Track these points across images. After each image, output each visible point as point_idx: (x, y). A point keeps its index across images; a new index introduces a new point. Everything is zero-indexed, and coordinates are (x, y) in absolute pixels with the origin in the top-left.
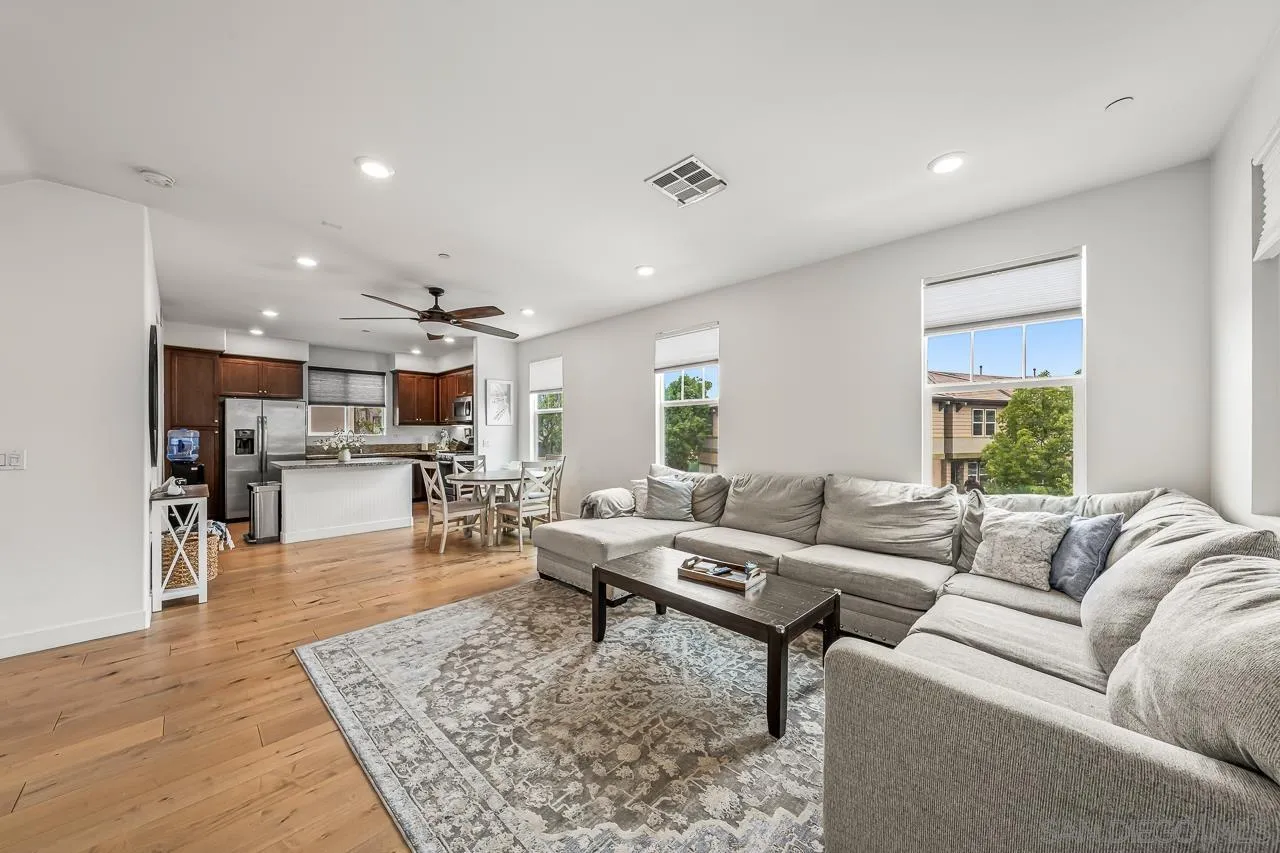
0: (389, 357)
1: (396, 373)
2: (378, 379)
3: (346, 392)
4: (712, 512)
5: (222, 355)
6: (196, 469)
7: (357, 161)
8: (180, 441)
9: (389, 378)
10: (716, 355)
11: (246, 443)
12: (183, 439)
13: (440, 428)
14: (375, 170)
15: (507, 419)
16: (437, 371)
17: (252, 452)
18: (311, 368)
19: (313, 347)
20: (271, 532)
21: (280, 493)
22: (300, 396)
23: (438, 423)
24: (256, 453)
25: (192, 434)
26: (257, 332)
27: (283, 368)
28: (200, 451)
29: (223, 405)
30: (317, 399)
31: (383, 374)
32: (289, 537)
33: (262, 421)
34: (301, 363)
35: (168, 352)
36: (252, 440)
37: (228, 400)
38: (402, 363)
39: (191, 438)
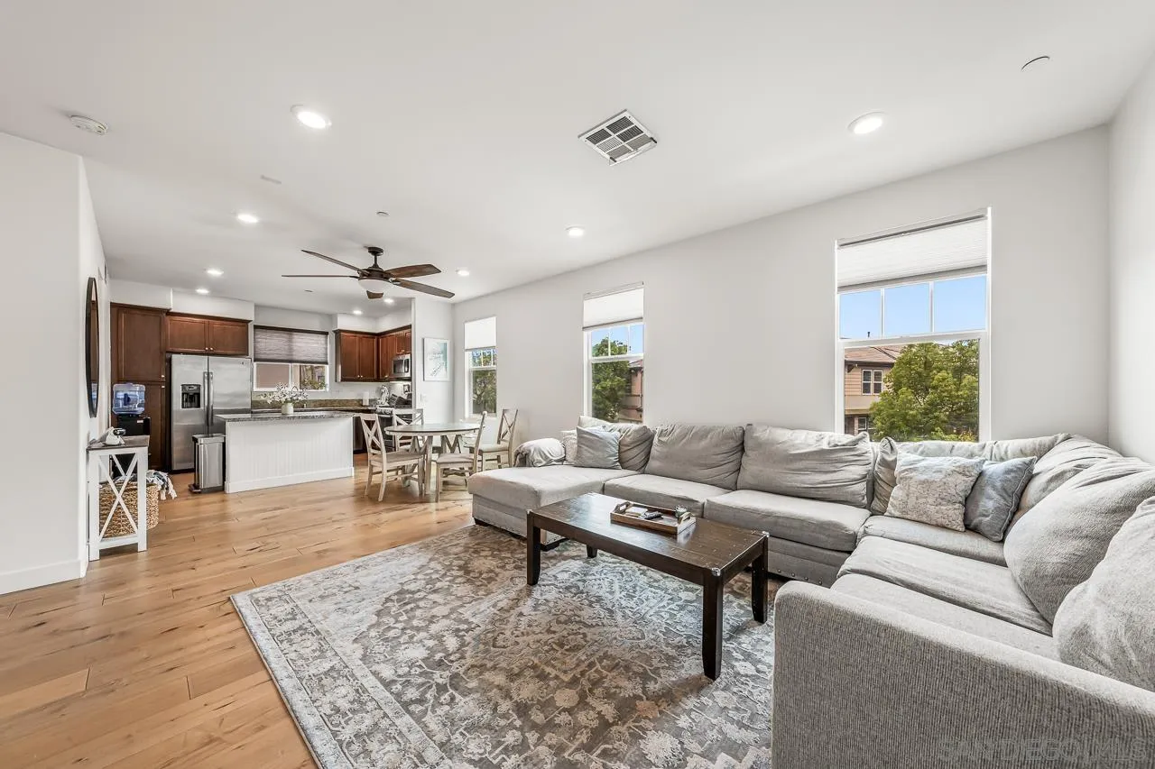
0: (332, 317)
1: (338, 332)
2: (322, 338)
3: (291, 349)
4: (638, 460)
5: (168, 313)
6: (142, 421)
7: (293, 109)
8: (126, 395)
9: (332, 337)
10: (640, 313)
11: (192, 398)
12: (128, 393)
13: (380, 384)
14: (312, 120)
15: (443, 375)
16: (377, 332)
17: (199, 406)
18: (256, 327)
19: (258, 307)
20: (217, 482)
21: (224, 444)
22: (245, 353)
23: (378, 380)
24: (202, 408)
25: (138, 388)
26: (203, 291)
27: (228, 326)
28: (146, 405)
29: (170, 361)
30: (263, 357)
31: (326, 334)
32: (232, 487)
33: (208, 376)
34: (246, 322)
35: (115, 309)
36: (199, 395)
37: (175, 357)
38: (344, 323)
39: (137, 392)
